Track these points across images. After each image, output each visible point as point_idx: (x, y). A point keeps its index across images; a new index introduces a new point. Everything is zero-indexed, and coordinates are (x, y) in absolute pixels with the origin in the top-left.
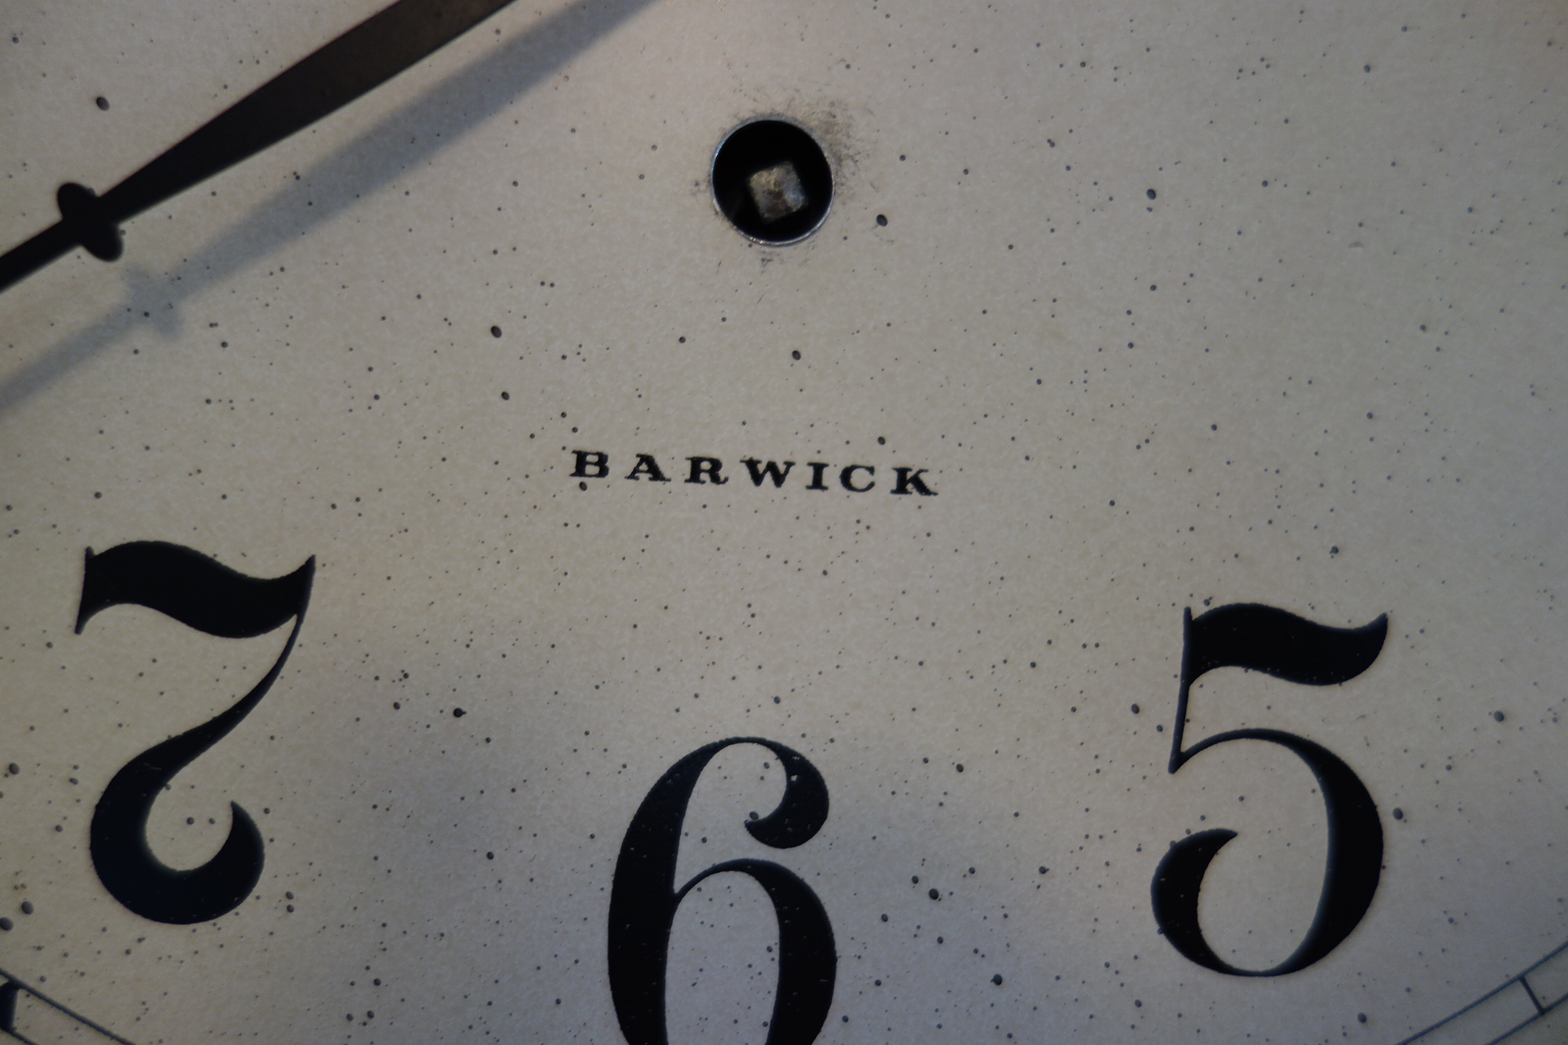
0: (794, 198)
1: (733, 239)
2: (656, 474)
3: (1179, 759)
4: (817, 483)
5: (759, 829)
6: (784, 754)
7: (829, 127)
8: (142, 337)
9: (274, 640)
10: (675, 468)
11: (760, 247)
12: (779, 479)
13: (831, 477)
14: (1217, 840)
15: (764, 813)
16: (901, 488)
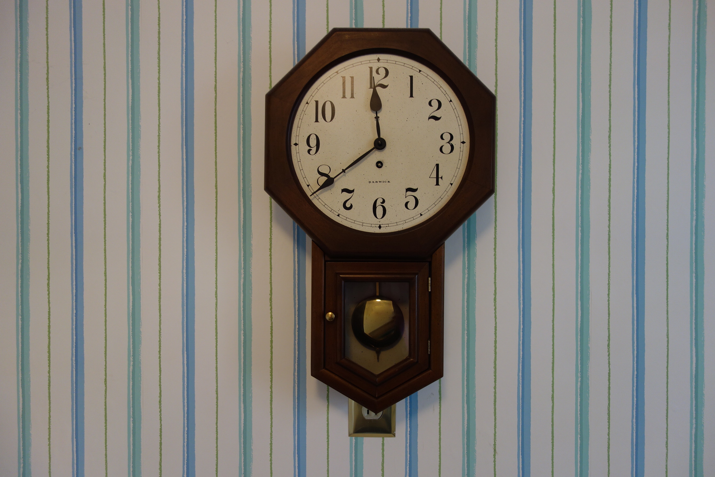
0: (381, 165)
1: (377, 168)
2: (374, 182)
3: (406, 197)
4: (383, 182)
5: (381, 203)
6: (382, 198)
7: (383, 161)
8: (344, 177)
9: (352, 193)
10: (375, 182)
11: (379, 168)
12: (381, 182)
13: (384, 182)
14: (409, 202)
15: (381, 202)
16: (388, 182)
